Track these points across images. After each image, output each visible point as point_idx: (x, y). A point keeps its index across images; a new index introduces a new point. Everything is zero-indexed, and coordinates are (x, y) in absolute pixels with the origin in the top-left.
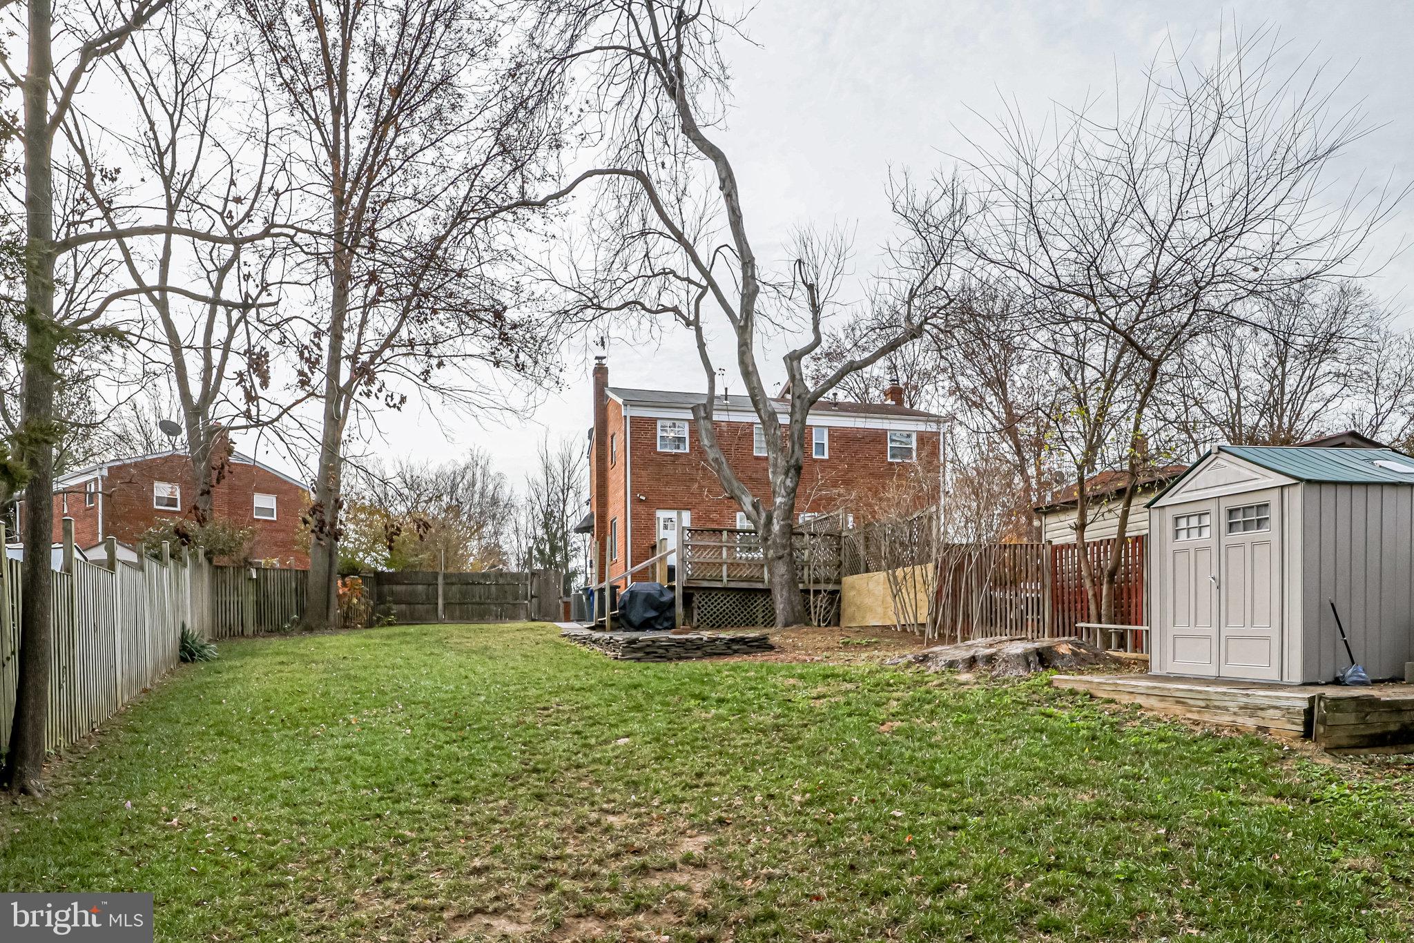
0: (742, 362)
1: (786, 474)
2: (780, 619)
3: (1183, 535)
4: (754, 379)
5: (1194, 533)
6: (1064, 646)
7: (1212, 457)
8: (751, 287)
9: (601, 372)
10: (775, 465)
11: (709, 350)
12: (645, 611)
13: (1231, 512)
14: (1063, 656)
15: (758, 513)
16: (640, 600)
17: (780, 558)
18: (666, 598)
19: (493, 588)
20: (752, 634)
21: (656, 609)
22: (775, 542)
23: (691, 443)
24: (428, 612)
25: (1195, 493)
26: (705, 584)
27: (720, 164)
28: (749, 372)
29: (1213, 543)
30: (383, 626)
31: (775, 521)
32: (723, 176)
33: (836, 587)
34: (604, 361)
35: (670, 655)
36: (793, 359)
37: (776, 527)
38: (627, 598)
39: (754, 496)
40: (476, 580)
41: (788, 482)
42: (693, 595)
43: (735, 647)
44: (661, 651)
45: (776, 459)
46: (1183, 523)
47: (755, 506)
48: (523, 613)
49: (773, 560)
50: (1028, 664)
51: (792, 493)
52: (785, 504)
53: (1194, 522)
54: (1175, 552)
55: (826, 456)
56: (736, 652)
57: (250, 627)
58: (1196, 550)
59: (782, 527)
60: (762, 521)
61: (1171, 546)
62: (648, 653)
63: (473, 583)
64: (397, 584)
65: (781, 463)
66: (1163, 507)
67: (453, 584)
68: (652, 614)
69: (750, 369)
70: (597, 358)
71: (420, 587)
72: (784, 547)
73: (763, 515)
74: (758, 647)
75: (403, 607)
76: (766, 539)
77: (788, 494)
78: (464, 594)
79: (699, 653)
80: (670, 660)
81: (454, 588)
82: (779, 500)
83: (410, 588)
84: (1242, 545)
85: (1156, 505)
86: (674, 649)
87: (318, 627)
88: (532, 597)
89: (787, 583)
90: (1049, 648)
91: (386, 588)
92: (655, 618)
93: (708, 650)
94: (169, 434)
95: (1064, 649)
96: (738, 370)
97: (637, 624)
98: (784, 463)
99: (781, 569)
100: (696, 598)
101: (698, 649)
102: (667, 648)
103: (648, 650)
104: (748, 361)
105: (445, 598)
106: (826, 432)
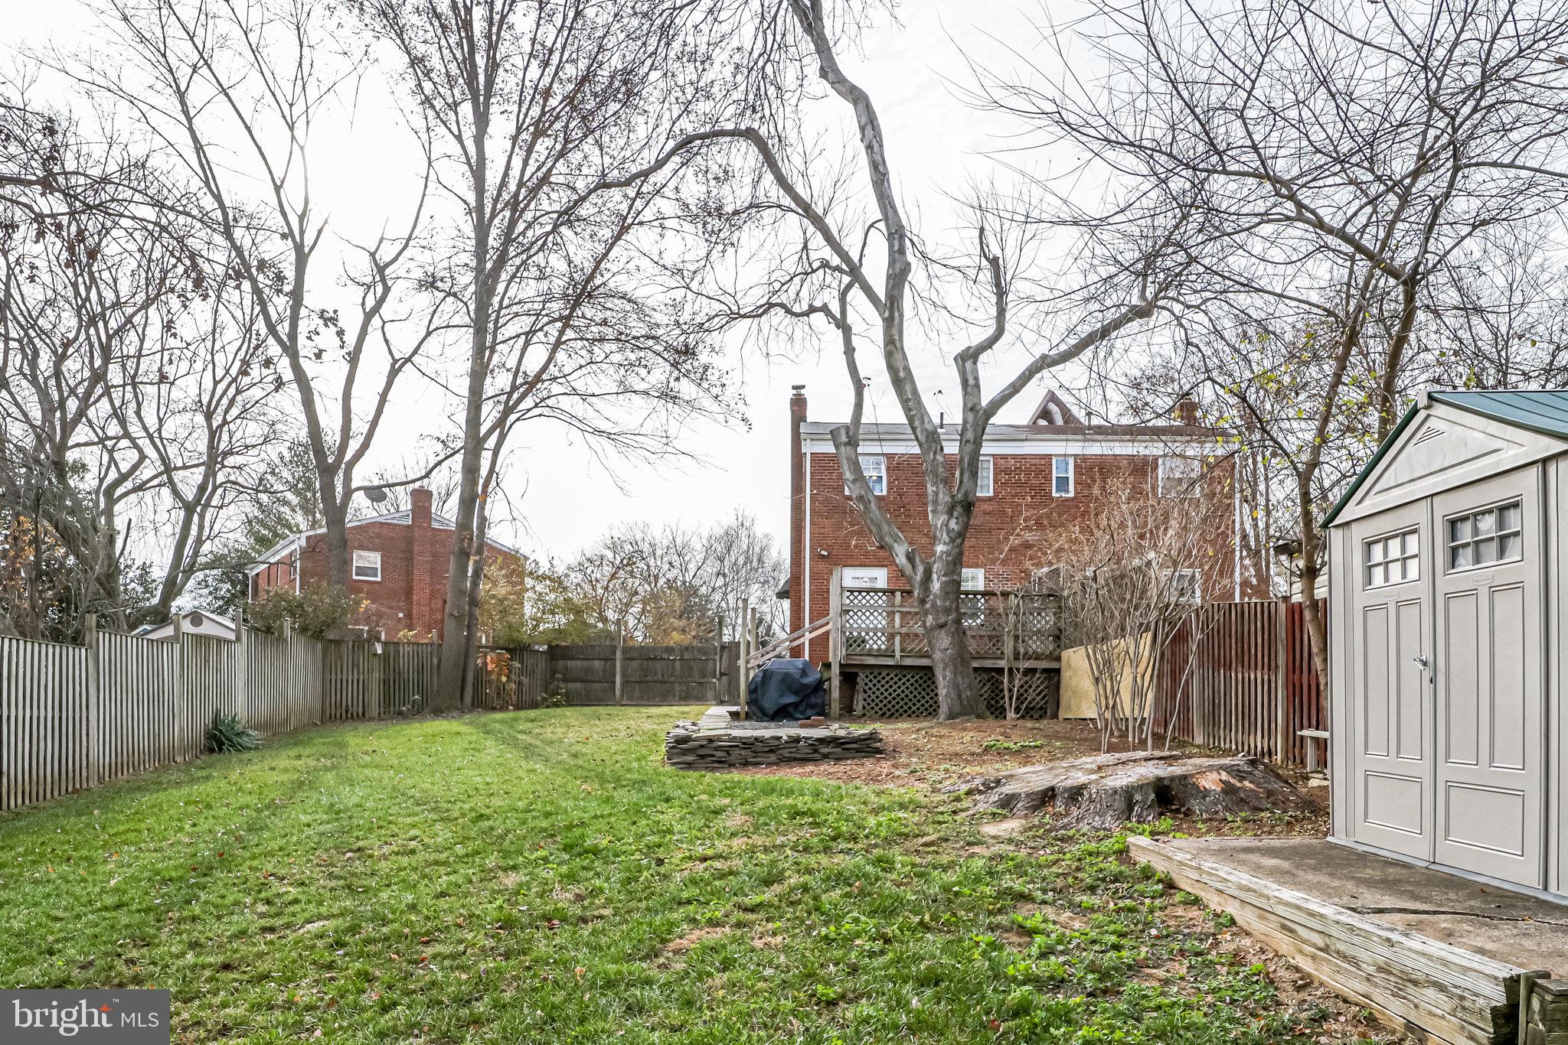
0: (891, 368)
1: (950, 513)
2: (944, 709)
3: (1378, 574)
4: (908, 388)
5: (1395, 569)
6: (1214, 776)
7: (1422, 414)
8: (898, 265)
9: (799, 404)
10: (935, 502)
11: (858, 356)
12: (781, 696)
13: (1453, 524)
14: (1205, 793)
15: (914, 567)
16: (775, 680)
17: (942, 626)
18: (811, 679)
19: (678, 664)
20: (859, 730)
21: (796, 693)
22: (934, 606)
23: (889, 483)
24: (605, 691)
25: (1395, 492)
26: (871, 661)
27: (860, 107)
28: (902, 380)
29: (1423, 590)
30: (548, 707)
31: (935, 576)
32: (864, 120)
33: (1054, 665)
34: (803, 391)
35: (733, 758)
36: (968, 358)
37: (936, 586)
38: (759, 679)
39: (911, 543)
40: (659, 655)
41: (953, 524)
42: (856, 675)
43: (825, 750)
44: (718, 754)
45: (936, 493)
46: (1377, 551)
47: (910, 558)
48: (710, 694)
49: (932, 629)
50: (1130, 808)
51: (959, 538)
52: (948, 554)
53: (1395, 546)
54: (1366, 611)
55: (1071, 494)
56: (826, 756)
57: (374, 709)
58: (1399, 605)
59: (944, 585)
60: (918, 578)
61: (1361, 599)
62: (702, 757)
63: (655, 659)
64: (572, 659)
65: (944, 498)
66: (1348, 524)
67: (632, 659)
68: (790, 699)
69: (902, 374)
70: (794, 388)
71: (597, 663)
72: (947, 611)
73: (921, 569)
74: (858, 751)
75: (578, 685)
76: (923, 602)
77: (952, 540)
78: (646, 671)
79: (773, 758)
80: (732, 765)
81: (635, 664)
82: (940, 548)
83: (585, 663)
84: (1473, 592)
85: (1336, 522)
86: (737, 751)
87: (449, 709)
88: (722, 674)
89: (953, 660)
90: (1184, 777)
91: (561, 663)
92: (796, 705)
93: (786, 753)
94: (373, 500)
95: (1210, 782)
96: (886, 378)
97: (771, 712)
98: (948, 499)
99: (944, 640)
100: (861, 680)
101: (771, 751)
102: (727, 750)
103: (702, 752)
104: (900, 365)
105: (624, 676)
106: (1071, 461)
